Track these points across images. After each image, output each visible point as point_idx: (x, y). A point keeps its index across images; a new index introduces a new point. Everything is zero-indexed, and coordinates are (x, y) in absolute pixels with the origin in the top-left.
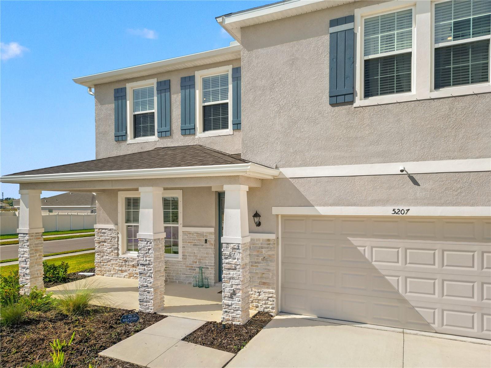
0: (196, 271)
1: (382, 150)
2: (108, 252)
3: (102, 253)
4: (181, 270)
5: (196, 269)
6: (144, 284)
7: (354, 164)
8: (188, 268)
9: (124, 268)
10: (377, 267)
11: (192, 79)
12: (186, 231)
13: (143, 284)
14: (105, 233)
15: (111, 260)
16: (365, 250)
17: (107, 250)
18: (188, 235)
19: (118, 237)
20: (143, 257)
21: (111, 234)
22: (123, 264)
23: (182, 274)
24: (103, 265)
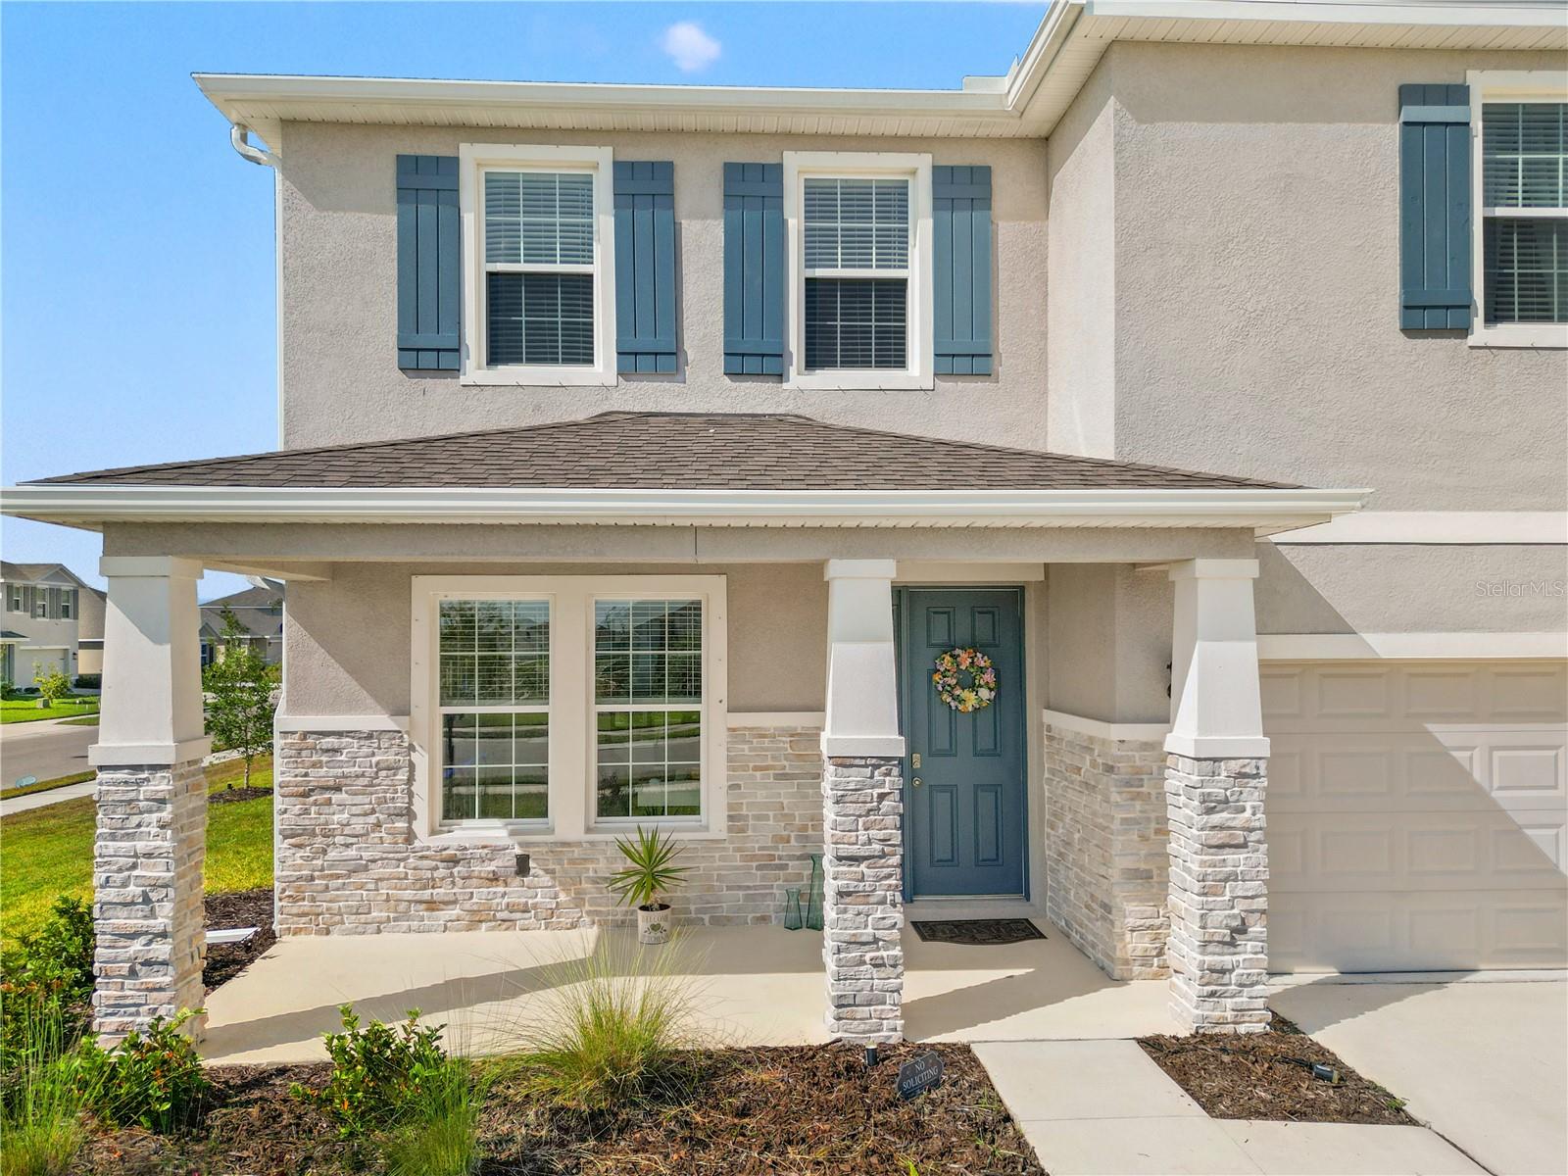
0: (790, 871)
1: (1542, 475)
2: (359, 829)
3: (319, 839)
4: (723, 872)
5: (787, 865)
6: (862, 934)
7: (1470, 510)
8: (754, 864)
9: (440, 893)
10: (1504, 805)
11: (772, 174)
12: (745, 728)
13: (854, 935)
14: (336, 751)
15: (374, 861)
16: (1471, 758)
17: (348, 825)
18: (752, 742)
19: (412, 766)
20: (854, 827)
21: (373, 754)
22: (441, 872)
23: (729, 888)
24: (327, 887)
